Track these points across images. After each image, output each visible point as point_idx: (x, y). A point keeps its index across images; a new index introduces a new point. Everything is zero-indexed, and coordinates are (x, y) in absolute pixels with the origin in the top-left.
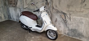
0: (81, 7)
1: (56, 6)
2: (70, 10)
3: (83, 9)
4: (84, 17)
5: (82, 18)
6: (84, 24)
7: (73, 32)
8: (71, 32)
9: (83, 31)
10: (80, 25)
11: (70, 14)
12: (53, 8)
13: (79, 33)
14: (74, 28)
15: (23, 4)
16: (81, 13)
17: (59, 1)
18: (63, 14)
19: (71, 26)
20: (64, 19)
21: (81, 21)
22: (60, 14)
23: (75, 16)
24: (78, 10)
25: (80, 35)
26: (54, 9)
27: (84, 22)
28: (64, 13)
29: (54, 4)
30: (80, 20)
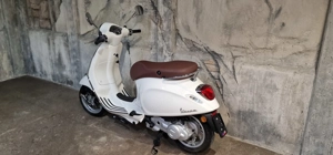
0: (268, 34)
1: (188, 29)
2: (234, 41)
3: (274, 41)
4: (279, 67)
5: (272, 70)
6: (280, 92)
7: (245, 120)
8: (239, 123)
9: (276, 116)
10: (268, 96)
11: (234, 57)
12: (178, 34)
13: (265, 126)
14: (247, 107)
15: (75, 18)
16: (271, 55)
17: (195, 11)
18: (211, 57)
19: (238, 98)
20: (214, 74)
21: (269, 82)
22: (201, 57)
23: (251, 64)
24: (259, 42)
25: (269, 132)
26: (179, 40)
27: (279, 86)
28: (214, 55)
29: (179, 21)
30: (265, 80)
